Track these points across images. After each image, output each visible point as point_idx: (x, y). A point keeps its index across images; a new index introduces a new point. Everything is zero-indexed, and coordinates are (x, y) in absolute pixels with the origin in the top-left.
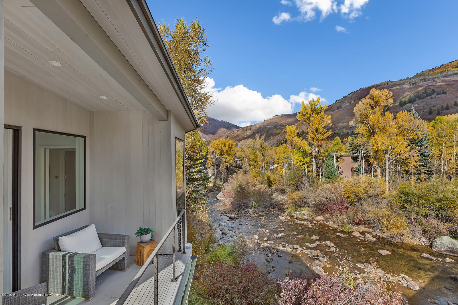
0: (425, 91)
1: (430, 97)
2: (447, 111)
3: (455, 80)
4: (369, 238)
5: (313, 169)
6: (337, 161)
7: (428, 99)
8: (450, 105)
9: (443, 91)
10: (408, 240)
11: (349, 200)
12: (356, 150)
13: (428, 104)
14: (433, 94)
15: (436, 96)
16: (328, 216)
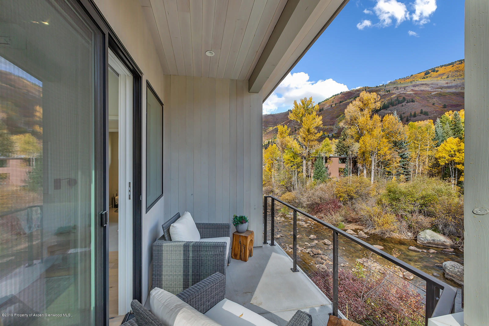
0: (398, 99)
1: (401, 105)
2: (415, 118)
3: (421, 90)
4: (362, 235)
5: (303, 169)
6: (326, 162)
7: (399, 106)
8: (417, 113)
9: (412, 99)
10: (396, 235)
11: (341, 199)
12: (342, 152)
13: (399, 111)
14: (404, 102)
15: (406, 104)
16: (322, 215)
